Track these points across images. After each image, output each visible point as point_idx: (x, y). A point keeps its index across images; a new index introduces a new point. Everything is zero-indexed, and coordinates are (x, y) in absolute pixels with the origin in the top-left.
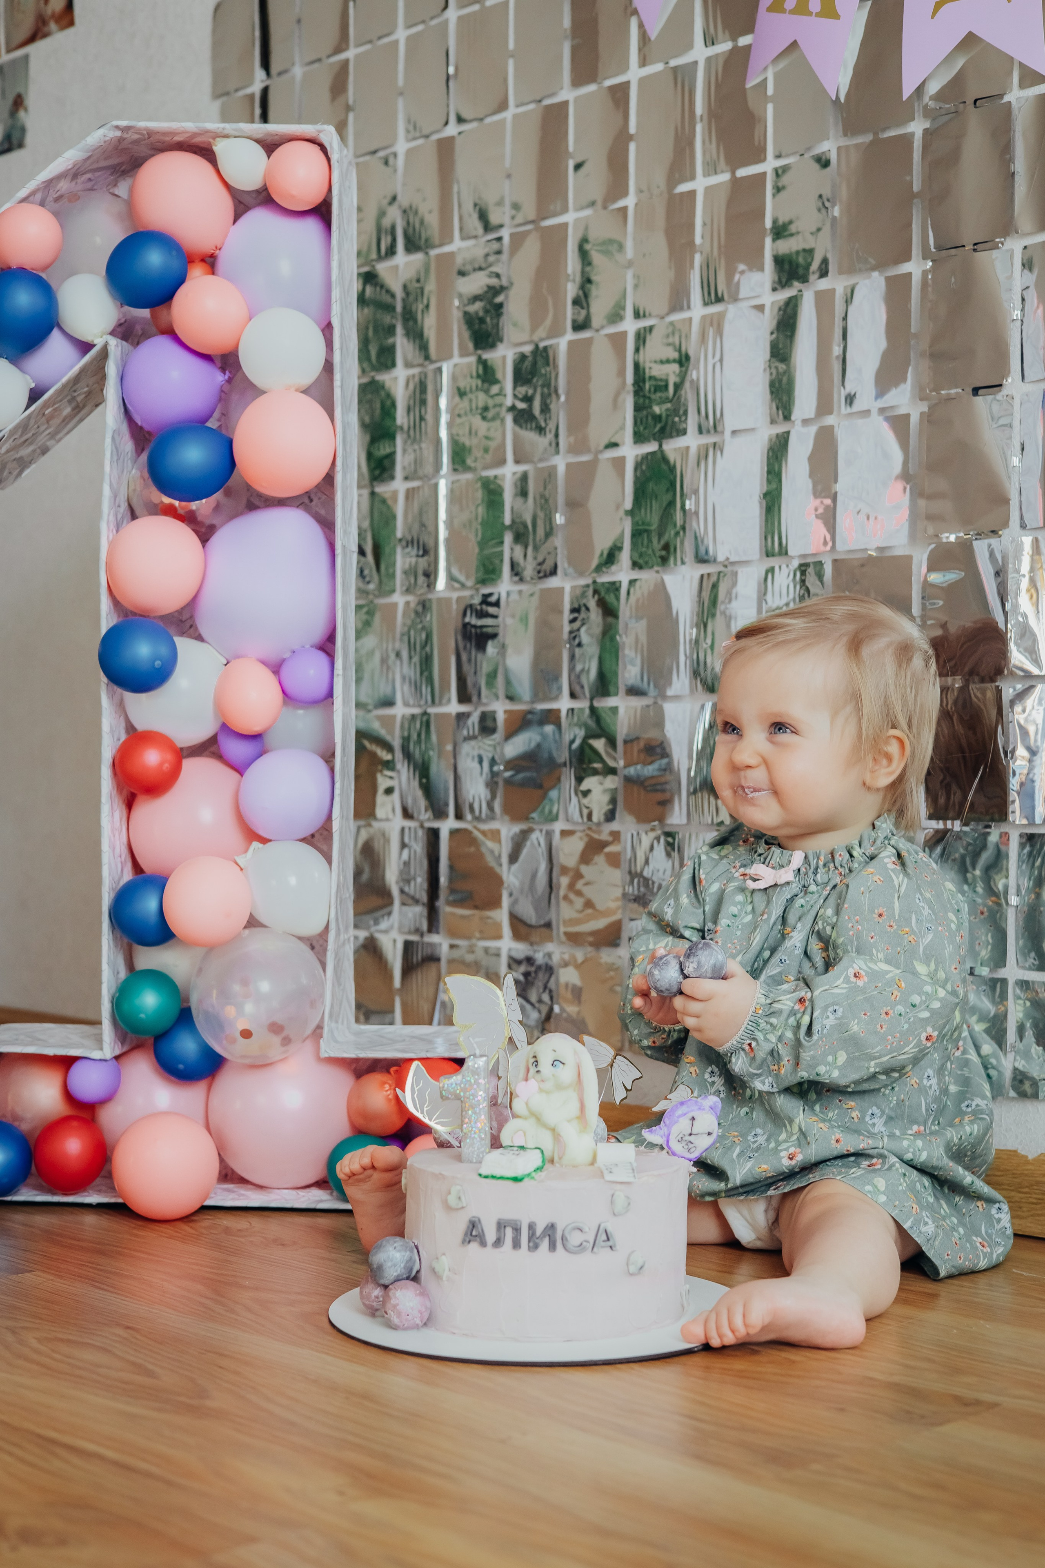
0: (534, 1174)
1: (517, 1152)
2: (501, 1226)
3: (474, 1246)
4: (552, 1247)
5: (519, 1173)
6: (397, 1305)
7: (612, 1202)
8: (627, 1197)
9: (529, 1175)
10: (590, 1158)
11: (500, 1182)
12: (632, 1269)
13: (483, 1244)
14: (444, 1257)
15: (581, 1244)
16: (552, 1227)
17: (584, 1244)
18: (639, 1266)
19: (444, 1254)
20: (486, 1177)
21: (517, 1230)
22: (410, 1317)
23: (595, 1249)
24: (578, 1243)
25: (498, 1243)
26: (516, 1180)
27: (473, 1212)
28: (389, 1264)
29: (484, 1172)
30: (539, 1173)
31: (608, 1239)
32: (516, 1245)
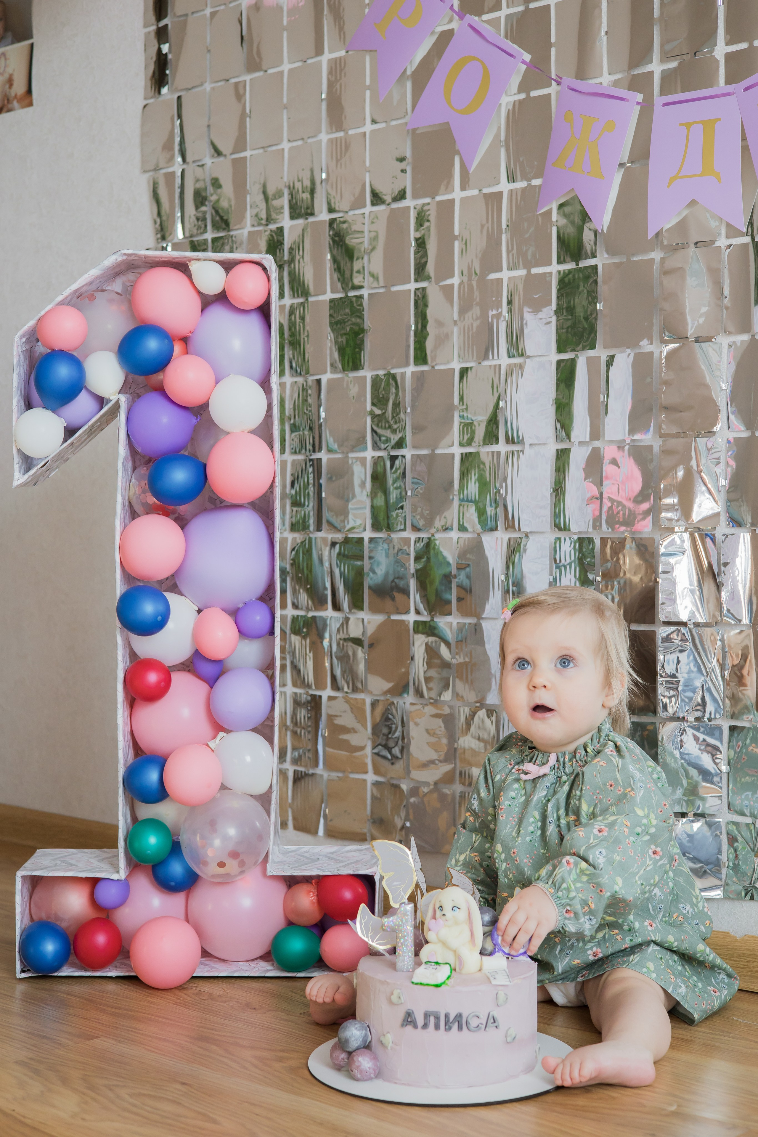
0: (447, 981)
1: (435, 967)
2: (427, 1015)
3: (409, 1028)
4: (460, 1028)
5: (439, 982)
6: (360, 1066)
7: (497, 998)
8: (506, 994)
9: (444, 983)
10: (479, 969)
11: (426, 987)
12: (509, 1039)
13: (415, 1027)
14: (388, 1035)
15: (478, 1026)
16: (459, 1016)
17: (480, 1025)
18: (513, 1037)
19: (388, 1032)
20: (417, 984)
21: (437, 1018)
22: (367, 1074)
23: (487, 1029)
24: (476, 1026)
25: (425, 1026)
26: (437, 986)
27: (409, 1006)
28: (353, 1039)
29: (415, 980)
30: (450, 980)
31: (495, 1022)
32: (437, 1027)
